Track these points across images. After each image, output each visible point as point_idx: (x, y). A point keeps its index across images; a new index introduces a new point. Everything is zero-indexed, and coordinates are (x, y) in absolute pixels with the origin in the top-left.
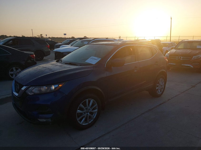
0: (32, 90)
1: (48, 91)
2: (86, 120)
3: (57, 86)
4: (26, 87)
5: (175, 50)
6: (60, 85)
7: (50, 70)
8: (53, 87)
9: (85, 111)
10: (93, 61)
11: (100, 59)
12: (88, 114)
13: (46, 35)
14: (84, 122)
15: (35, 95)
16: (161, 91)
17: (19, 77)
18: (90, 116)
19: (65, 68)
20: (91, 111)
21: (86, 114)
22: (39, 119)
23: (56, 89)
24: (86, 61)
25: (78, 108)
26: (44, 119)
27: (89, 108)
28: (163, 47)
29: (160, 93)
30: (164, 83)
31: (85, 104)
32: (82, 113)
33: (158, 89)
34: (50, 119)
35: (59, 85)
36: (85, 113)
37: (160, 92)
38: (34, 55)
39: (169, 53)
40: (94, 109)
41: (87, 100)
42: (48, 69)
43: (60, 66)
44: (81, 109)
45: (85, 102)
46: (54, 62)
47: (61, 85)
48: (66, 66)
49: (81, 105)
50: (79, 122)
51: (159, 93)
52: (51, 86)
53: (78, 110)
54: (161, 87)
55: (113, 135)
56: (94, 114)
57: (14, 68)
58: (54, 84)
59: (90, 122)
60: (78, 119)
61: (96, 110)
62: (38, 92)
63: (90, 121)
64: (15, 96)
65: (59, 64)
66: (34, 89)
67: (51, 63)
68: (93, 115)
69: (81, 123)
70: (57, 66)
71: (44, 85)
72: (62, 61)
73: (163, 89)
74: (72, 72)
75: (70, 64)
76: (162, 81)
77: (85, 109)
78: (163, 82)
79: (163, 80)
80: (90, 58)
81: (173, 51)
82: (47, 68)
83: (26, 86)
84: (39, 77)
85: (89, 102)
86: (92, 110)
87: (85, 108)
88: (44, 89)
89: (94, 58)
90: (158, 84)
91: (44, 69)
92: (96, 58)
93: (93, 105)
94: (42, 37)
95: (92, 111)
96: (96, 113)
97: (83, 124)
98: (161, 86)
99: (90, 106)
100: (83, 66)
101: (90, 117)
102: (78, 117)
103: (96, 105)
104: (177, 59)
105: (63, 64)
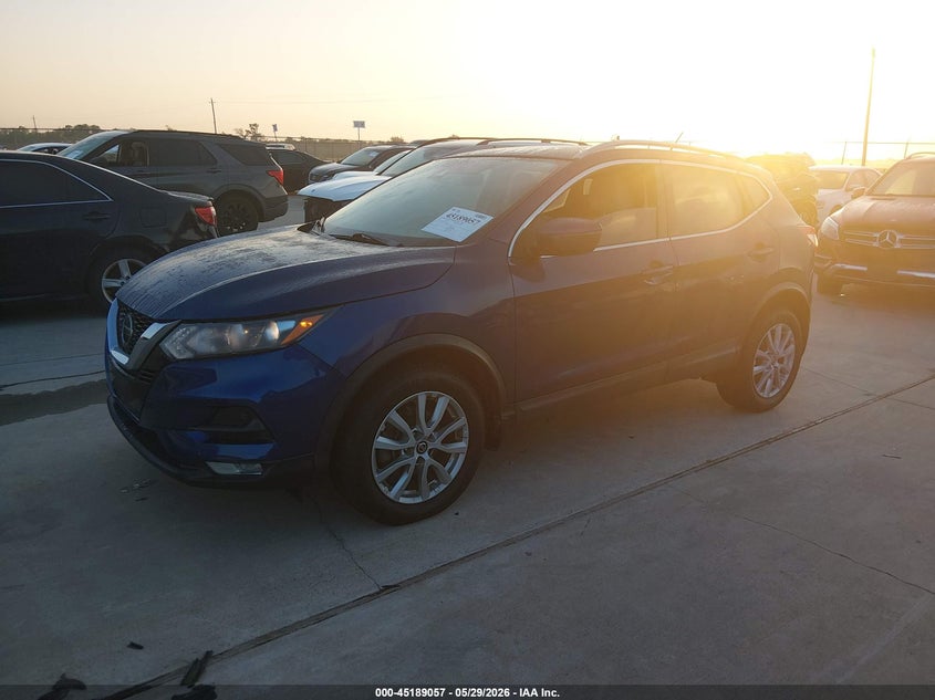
0: (188, 338)
1: (255, 345)
2: (413, 485)
3: (290, 324)
4: (162, 326)
5: (872, 203)
6: (303, 324)
7: (268, 258)
8: (274, 331)
9: (412, 442)
10: (458, 226)
11: (489, 218)
12: (426, 456)
13: (275, 126)
14: (407, 492)
15: (199, 359)
16: (775, 383)
17: (136, 289)
18: (431, 468)
19: (330, 252)
20: (437, 444)
21: (417, 456)
22: (213, 465)
23: (287, 340)
24: (425, 229)
25: (382, 427)
26: (232, 465)
27: (428, 431)
28: (821, 191)
29: (771, 395)
30: (792, 346)
31: (409, 413)
32: (398, 452)
33: (761, 374)
34: (258, 465)
35: (297, 324)
36: (409, 451)
37: (773, 389)
38: (213, 209)
39: (843, 213)
40: (450, 439)
41: (422, 398)
42: (260, 255)
43: (310, 245)
44: (394, 433)
45: (414, 403)
46: (291, 232)
47: (308, 321)
48: (338, 245)
49: (394, 416)
50: (384, 489)
51: (767, 392)
52: (267, 325)
53: (381, 434)
54: (777, 364)
55: (529, 554)
56: (452, 459)
57: (123, 265)
58: (279, 316)
59: (432, 494)
60: (379, 477)
61: (463, 445)
62: (213, 349)
63: (432, 488)
64: (118, 368)
65: (306, 238)
66: (193, 334)
67: (275, 235)
68: (449, 465)
69: (392, 495)
70: (300, 244)
71: (236, 321)
72: (323, 230)
73: (787, 376)
74: (359, 271)
75: (358, 238)
76: (782, 336)
77: (412, 436)
78: (789, 342)
79: (790, 332)
80: (445, 215)
81: (863, 205)
82: (257, 252)
83: (160, 322)
84: (218, 284)
85: (431, 405)
86: (445, 442)
87: (410, 432)
88: (236, 335)
89: (461, 214)
90: (763, 348)
91: (241, 255)
92: (471, 214)
93: (447, 420)
94: (256, 136)
95: (442, 448)
96: (462, 458)
97: (402, 500)
98: (781, 361)
99: (434, 425)
100: (411, 249)
101: (432, 474)
102: (381, 466)
103: (463, 421)
104: (875, 244)
105: (324, 238)
